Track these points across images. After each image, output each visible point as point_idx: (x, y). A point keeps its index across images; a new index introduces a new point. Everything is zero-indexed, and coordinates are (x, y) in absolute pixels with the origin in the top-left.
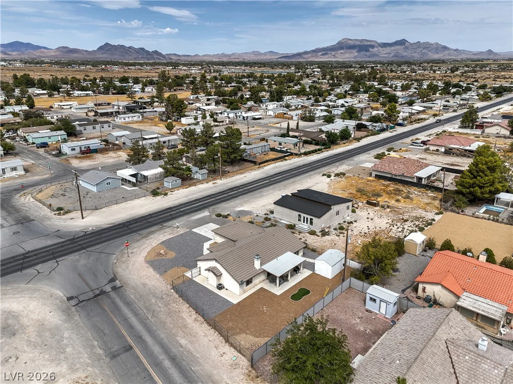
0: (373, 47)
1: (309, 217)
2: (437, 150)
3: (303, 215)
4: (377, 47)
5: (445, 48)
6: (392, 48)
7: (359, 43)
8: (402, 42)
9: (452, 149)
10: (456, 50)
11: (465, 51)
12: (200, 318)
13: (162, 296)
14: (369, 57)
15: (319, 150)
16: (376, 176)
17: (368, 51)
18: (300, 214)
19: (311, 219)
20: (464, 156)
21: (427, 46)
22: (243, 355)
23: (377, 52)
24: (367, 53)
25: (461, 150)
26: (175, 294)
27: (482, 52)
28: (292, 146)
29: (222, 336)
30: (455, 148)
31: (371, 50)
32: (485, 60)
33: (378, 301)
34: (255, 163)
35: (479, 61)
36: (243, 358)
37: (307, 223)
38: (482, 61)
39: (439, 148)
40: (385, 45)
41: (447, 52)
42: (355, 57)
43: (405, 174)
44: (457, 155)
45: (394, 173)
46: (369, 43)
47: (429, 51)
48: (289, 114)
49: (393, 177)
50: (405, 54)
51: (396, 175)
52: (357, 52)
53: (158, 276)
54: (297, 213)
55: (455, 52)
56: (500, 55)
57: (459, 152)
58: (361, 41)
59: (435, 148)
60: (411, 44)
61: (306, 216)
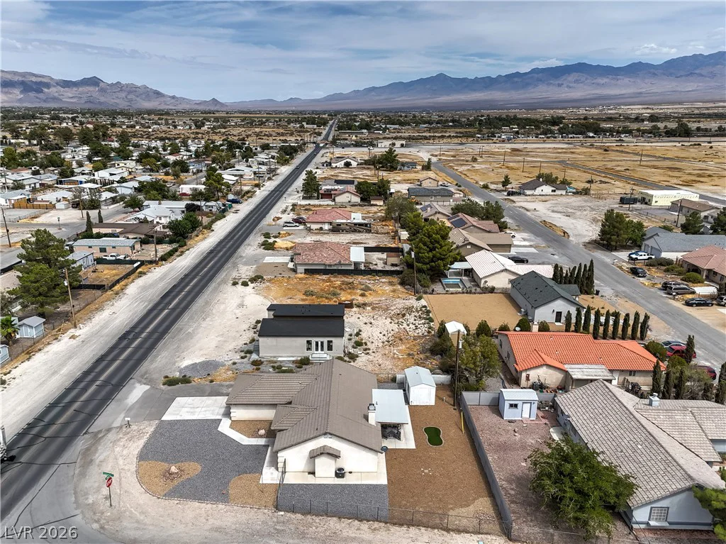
0: (48, 85)
1: (325, 340)
2: (321, 229)
3: (314, 340)
4: (54, 86)
5: (158, 94)
6: (81, 89)
7: (21, 79)
8: (94, 82)
9: (340, 225)
10: (173, 97)
11: (184, 99)
12: (376, 525)
13: (276, 529)
14: (45, 101)
15: (175, 250)
16: (307, 271)
17: (42, 91)
18: (309, 339)
19: (329, 342)
20: (355, 231)
21: (132, 89)
22: (486, 534)
23: (56, 95)
24: (41, 96)
25: (350, 224)
26: (293, 516)
27: (205, 102)
28: (129, 251)
29: (433, 528)
30: (343, 224)
31: (46, 90)
32: (218, 111)
33: (520, 404)
34: (100, 287)
35: (210, 113)
36: (489, 536)
37: (322, 350)
38: (214, 114)
39: (323, 226)
40: (67, 84)
41: (162, 99)
42: (20, 100)
43: (342, 262)
44: (348, 232)
45: (328, 263)
46: (39, 79)
47: (137, 96)
48: (39, 198)
49: (328, 268)
50: (102, 99)
51: (330, 265)
52: (21, 92)
53: (221, 506)
54: (304, 340)
55: (173, 101)
56: (227, 106)
57: (348, 227)
58: (24, 75)
59: (318, 226)
60: (109, 85)
61: (319, 340)
